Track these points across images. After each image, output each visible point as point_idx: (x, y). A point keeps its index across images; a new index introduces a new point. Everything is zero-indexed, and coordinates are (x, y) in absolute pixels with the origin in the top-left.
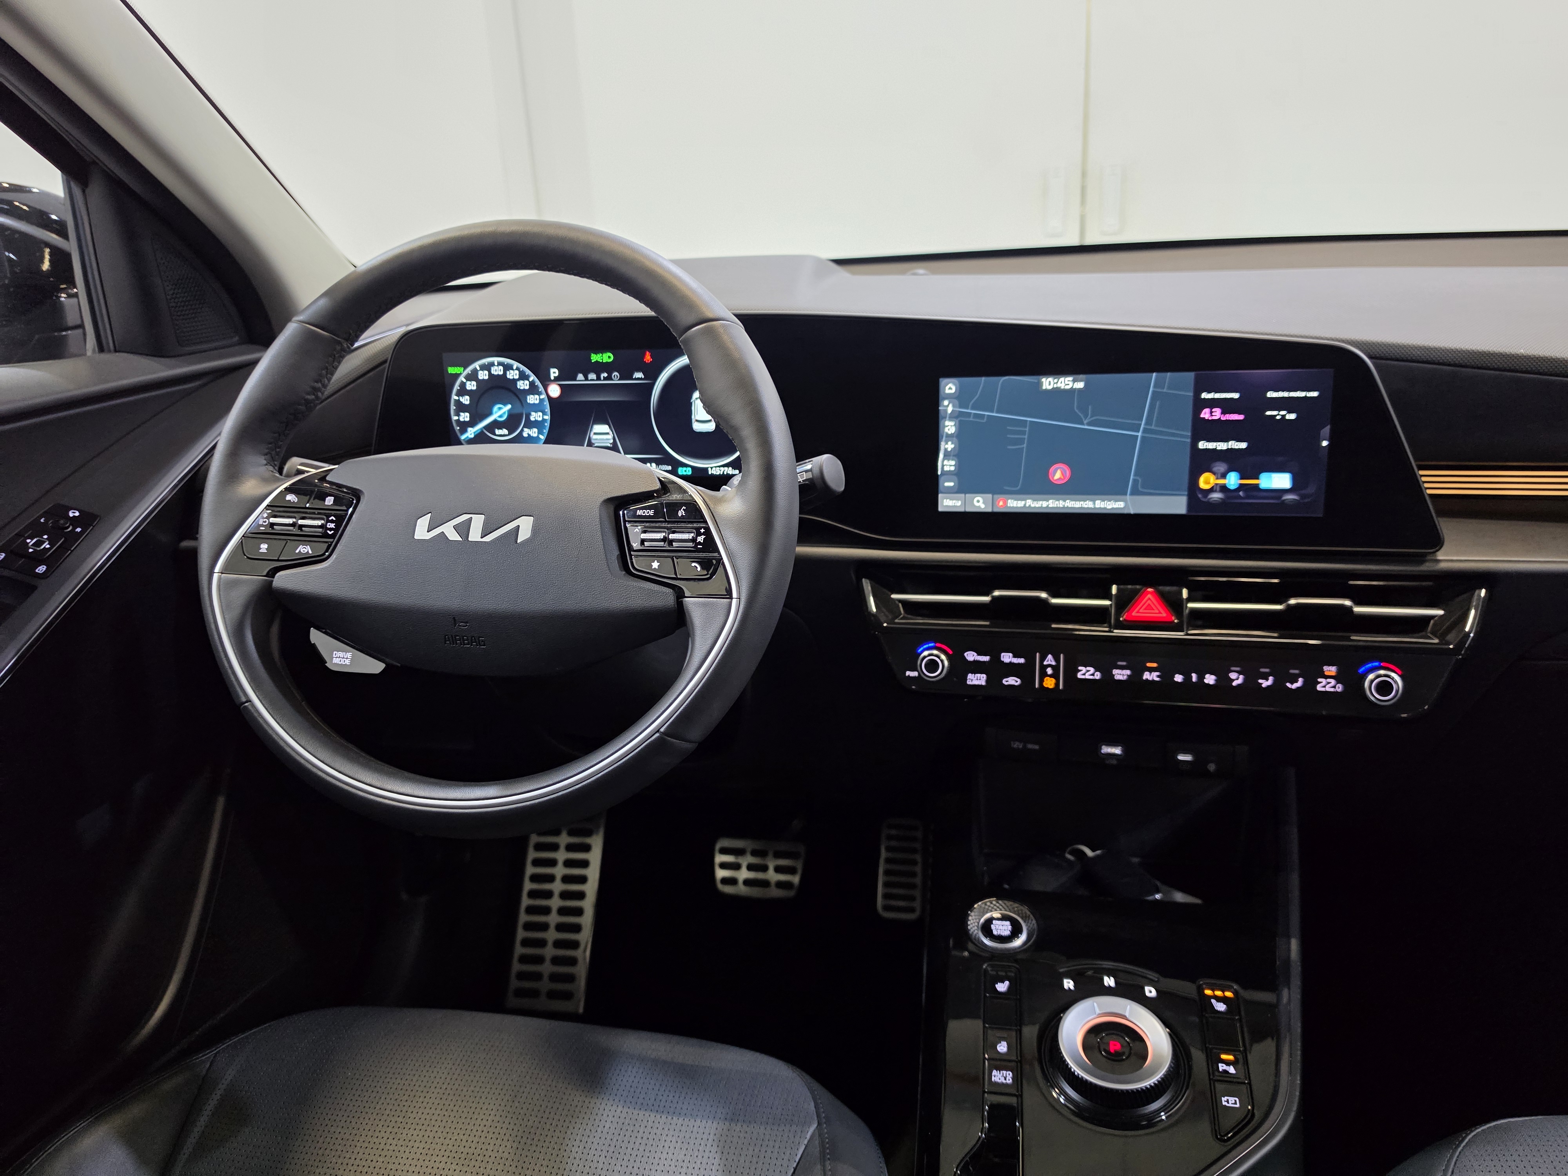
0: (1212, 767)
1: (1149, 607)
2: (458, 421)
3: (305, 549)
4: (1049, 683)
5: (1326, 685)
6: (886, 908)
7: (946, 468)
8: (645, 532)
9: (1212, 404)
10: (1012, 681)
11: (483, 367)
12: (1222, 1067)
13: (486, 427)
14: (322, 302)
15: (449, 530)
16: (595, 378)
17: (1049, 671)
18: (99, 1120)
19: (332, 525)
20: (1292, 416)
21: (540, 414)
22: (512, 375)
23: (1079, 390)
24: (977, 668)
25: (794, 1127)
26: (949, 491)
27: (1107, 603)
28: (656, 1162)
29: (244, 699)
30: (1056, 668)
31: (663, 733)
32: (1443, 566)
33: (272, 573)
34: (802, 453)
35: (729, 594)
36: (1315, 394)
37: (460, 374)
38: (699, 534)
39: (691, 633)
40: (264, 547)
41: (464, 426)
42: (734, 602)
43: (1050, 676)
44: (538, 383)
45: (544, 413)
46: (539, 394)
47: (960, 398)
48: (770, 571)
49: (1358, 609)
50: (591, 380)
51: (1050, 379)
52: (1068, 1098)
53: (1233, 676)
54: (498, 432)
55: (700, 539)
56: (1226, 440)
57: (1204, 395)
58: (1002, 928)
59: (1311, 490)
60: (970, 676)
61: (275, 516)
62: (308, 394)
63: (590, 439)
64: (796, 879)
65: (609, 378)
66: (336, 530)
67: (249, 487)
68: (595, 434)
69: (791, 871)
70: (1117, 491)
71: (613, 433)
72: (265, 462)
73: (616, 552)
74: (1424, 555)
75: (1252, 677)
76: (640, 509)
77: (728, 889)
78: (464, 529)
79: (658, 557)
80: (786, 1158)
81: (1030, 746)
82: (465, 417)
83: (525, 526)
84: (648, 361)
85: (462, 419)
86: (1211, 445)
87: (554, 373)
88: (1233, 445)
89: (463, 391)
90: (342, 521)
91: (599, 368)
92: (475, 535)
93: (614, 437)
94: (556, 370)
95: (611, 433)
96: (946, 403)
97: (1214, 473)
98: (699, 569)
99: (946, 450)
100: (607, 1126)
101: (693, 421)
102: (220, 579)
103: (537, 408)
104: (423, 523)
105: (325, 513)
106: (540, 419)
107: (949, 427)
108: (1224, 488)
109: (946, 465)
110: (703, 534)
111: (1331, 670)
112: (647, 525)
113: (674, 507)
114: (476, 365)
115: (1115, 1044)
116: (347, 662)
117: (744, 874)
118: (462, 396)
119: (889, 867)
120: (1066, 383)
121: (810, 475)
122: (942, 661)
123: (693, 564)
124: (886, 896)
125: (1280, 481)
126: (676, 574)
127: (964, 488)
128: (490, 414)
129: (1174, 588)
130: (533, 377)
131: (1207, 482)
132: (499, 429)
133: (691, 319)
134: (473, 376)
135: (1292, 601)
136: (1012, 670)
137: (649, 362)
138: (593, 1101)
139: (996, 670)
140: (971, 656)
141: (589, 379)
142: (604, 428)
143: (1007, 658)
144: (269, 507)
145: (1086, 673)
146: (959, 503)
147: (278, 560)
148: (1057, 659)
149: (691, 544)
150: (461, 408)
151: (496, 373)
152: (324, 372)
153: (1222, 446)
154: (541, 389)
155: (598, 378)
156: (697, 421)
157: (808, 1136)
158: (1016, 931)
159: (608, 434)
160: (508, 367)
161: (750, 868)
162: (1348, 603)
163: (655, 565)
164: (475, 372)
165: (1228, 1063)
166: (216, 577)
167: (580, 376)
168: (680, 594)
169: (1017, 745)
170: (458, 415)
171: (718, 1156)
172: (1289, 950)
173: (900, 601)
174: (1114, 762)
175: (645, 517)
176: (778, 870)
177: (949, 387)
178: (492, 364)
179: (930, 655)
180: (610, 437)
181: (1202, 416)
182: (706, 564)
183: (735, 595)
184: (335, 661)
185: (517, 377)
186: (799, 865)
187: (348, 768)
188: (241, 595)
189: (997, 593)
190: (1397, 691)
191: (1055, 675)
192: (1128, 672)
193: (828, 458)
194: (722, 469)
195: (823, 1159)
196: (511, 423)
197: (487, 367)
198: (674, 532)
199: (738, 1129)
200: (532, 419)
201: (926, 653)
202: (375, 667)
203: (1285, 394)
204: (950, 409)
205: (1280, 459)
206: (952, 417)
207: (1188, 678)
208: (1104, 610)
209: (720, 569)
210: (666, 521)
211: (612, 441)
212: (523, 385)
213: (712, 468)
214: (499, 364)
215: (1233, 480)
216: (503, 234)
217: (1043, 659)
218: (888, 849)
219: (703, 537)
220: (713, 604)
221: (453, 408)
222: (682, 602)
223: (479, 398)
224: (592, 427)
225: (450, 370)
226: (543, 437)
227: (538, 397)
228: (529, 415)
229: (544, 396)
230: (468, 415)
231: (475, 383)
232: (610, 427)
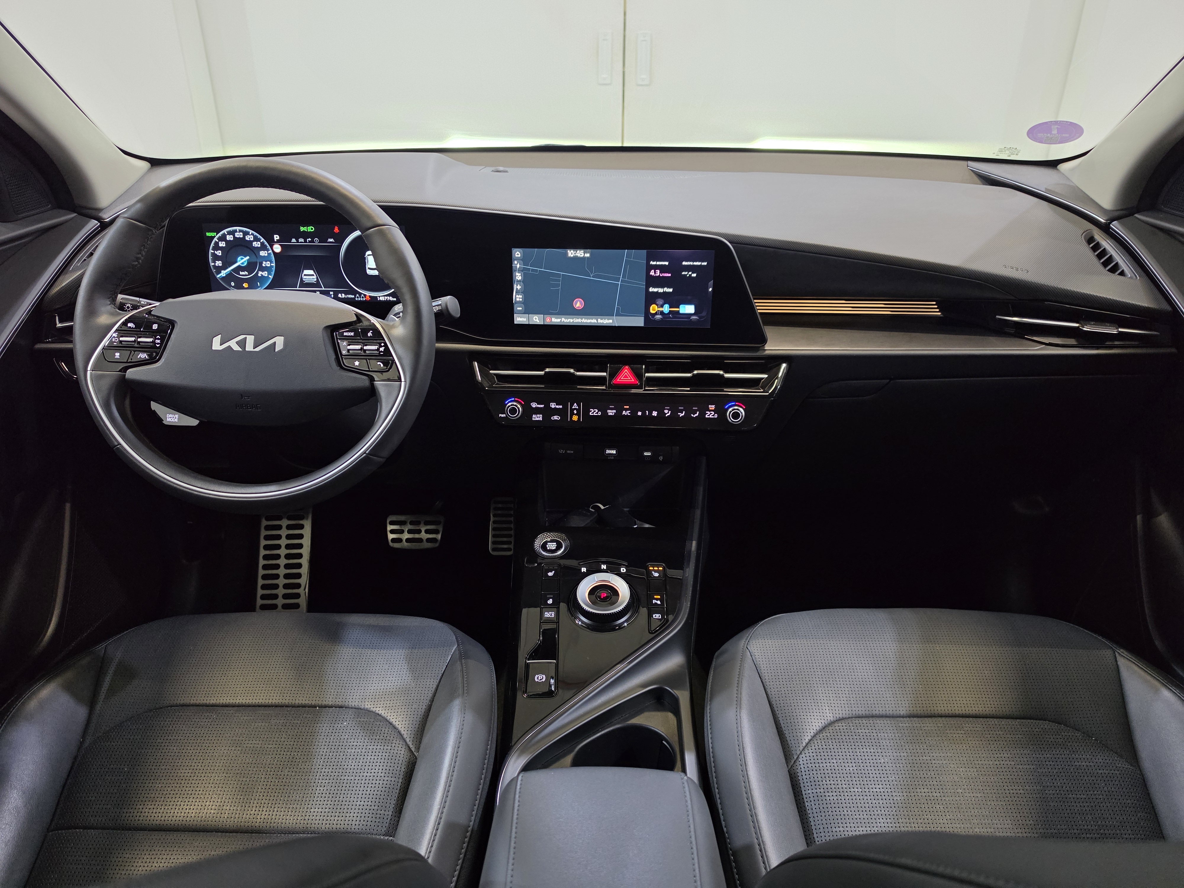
0: (661, 458)
1: (626, 377)
2: (214, 266)
3: (143, 356)
4: (575, 418)
5: (709, 415)
6: (494, 550)
7: (518, 300)
8: (349, 345)
9: (656, 267)
10: (556, 418)
11: (230, 233)
12: (654, 601)
13: (233, 270)
14: (139, 206)
15: (233, 344)
16: (303, 241)
17: (575, 412)
18: (48, 681)
19: (159, 341)
20: (694, 275)
21: (269, 262)
22: (249, 238)
23: (588, 258)
24: (537, 411)
25: (445, 648)
26: (520, 312)
27: (605, 374)
28: (373, 671)
29: (116, 444)
30: (578, 410)
31: (368, 454)
32: (767, 352)
33: (125, 369)
34: (435, 294)
35: (400, 379)
36: (705, 264)
37: (215, 237)
38: (381, 346)
39: (379, 400)
40: (117, 355)
41: (219, 269)
42: (403, 384)
43: (576, 415)
44: (266, 243)
45: (271, 262)
46: (268, 250)
47: (524, 260)
48: (421, 367)
49: (727, 375)
50: (301, 242)
51: (572, 251)
52: (582, 622)
53: (666, 411)
54: (241, 273)
55: (382, 349)
56: (663, 287)
57: (652, 263)
58: (552, 546)
59: (704, 314)
60: (534, 416)
61: (122, 337)
62: (134, 261)
63: (301, 278)
64: (439, 537)
65: (312, 241)
66: (161, 344)
67: (103, 319)
68: (305, 275)
69: (436, 532)
70: (608, 314)
71: (316, 275)
72: (109, 303)
73: (333, 357)
74: (759, 347)
75: (675, 411)
76: (346, 332)
77: (396, 545)
78: (242, 344)
79: (358, 359)
80: (442, 662)
81: (568, 452)
82: (219, 263)
83: (279, 342)
84: (337, 232)
85: (217, 265)
86: (655, 290)
87: (277, 237)
88: (667, 290)
89: (217, 247)
90: (165, 340)
91: (305, 235)
92: (249, 347)
93: (317, 277)
96: (516, 262)
97: (657, 305)
98: (382, 365)
99: (517, 289)
100: (345, 658)
101: (367, 268)
102: (91, 374)
103: (267, 259)
104: (217, 341)
105: (153, 334)
106: (269, 265)
107: (518, 276)
108: (662, 313)
109: (517, 298)
110: (383, 346)
111: (712, 407)
112: (350, 341)
113: (365, 331)
114: (225, 231)
115: (604, 594)
116: (176, 420)
117: (406, 536)
118: (217, 250)
119: (495, 526)
120: (580, 253)
121: (440, 308)
122: (518, 408)
123: (379, 363)
124: (494, 543)
125: (688, 309)
126: (369, 368)
127: (528, 311)
128: (236, 262)
129: (640, 366)
130: (262, 240)
131: (654, 310)
132: (242, 271)
133: (369, 224)
134: (223, 238)
135: (695, 372)
136: (556, 412)
138: (337, 647)
139: (547, 412)
140: (534, 405)
141: (299, 242)
142: (311, 272)
143: (553, 405)
144: (117, 331)
145: (594, 412)
146: (525, 320)
147: (127, 362)
148: (579, 405)
149: (376, 352)
150: (216, 258)
151: (238, 236)
152: (142, 248)
153: (661, 290)
154: (269, 247)
155: (305, 242)
156: (369, 268)
157: (453, 651)
158: (559, 547)
159: (313, 275)
160: (246, 234)
161: (410, 532)
162: (721, 372)
163: (357, 363)
164: (224, 236)
165: (657, 599)
166: (89, 373)
167: (294, 240)
168: (372, 379)
169: (561, 451)
170: (215, 263)
171: (406, 665)
172: (691, 546)
173: (495, 374)
174: (613, 458)
175: (349, 336)
176: (427, 532)
177: (517, 253)
178: (236, 231)
179: (512, 405)
180: (315, 277)
181: (651, 274)
182: (385, 364)
183: (403, 379)
184: (168, 420)
185: (252, 239)
186: (441, 528)
187: (185, 479)
188: (106, 384)
189: (547, 370)
190: (742, 416)
191: (578, 414)
192: (615, 411)
193: (450, 299)
194: (386, 297)
195: (461, 658)
196: (250, 267)
197: (232, 233)
198: (366, 345)
199: (416, 651)
200: (264, 265)
201: (510, 404)
202: (194, 422)
203: (691, 263)
204: (518, 266)
205: (689, 297)
206: (520, 270)
207: (644, 413)
208: (604, 378)
209: (394, 365)
210: (361, 339)
211: (316, 280)
212: (256, 244)
213: (379, 297)
214: (240, 231)
215: (666, 309)
216: (251, 168)
217: (572, 405)
218: (494, 516)
219: (383, 348)
220: (391, 385)
221: (210, 258)
222: (373, 384)
223: (228, 252)
224: (303, 271)
225: (208, 234)
226: (271, 277)
227: (266, 252)
228: (261, 263)
229: (270, 251)
230: (221, 262)
231: (224, 242)
232: (314, 271)
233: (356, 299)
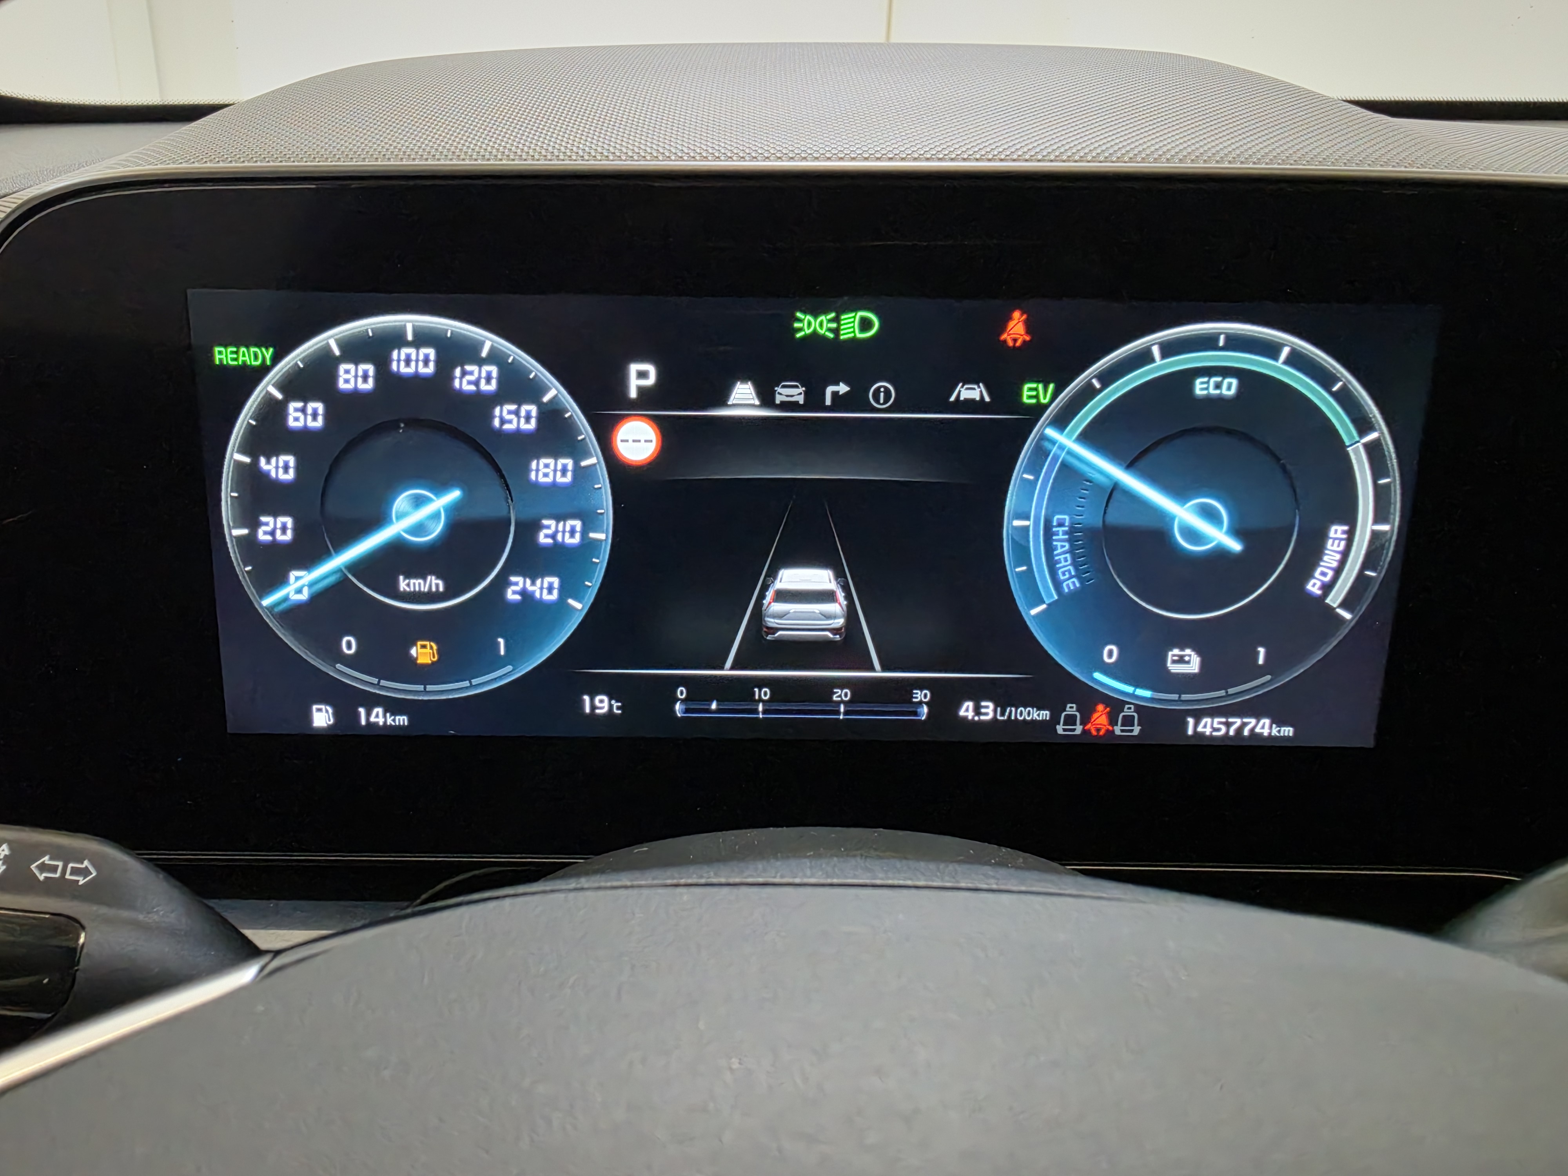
2: (249, 544)
11: (357, 349)
13: (358, 567)
16: (801, 400)
21: (576, 523)
22: (471, 378)
37: (263, 370)
41: (274, 563)
44: (573, 410)
45: (590, 521)
46: (577, 451)
50: (785, 406)
54: (404, 584)
63: (758, 614)
65: (856, 400)
68: (783, 596)
71: (849, 597)
82: (277, 528)
84: (1015, 340)
85: (263, 536)
87: (642, 375)
89: (270, 434)
91: (820, 362)
93: (852, 608)
94: (651, 369)
95: (841, 595)
103: (566, 502)
106: (575, 540)
114: (329, 339)
118: (271, 453)
128: (378, 520)
130: (554, 391)
132: (408, 576)
134: (313, 381)
137: (1018, 344)
141: (778, 399)
142: (820, 578)
150: (261, 495)
151: (408, 371)
154: (586, 431)
159: (827, 596)
160: (454, 353)
164: (322, 366)
167: (743, 393)
170: (255, 525)
178: (396, 339)
180: (837, 608)
185: (490, 388)
197: (374, 349)
200: (543, 539)
211: (840, 622)
212: (512, 417)
214: (422, 339)
221: (228, 494)
223: (337, 462)
224: (773, 574)
225: (223, 355)
226: (579, 606)
227: (569, 463)
228: (530, 527)
229: (594, 460)
230: (289, 521)
231: (320, 406)
232: (839, 574)
233: (1060, 729)
